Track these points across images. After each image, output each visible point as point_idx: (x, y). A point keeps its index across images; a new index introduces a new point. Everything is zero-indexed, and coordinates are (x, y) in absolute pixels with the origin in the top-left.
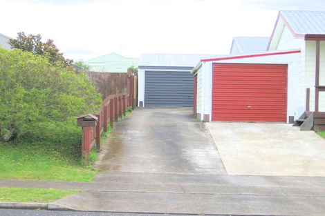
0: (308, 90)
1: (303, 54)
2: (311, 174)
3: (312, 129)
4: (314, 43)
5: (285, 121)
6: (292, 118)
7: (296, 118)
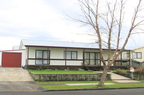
0: (26, 59)
1: (25, 50)
2: (20, 81)
3: (26, 69)
4: (27, 47)
5: (21, 67)
6: (22, 66)
7: (23, 66)
